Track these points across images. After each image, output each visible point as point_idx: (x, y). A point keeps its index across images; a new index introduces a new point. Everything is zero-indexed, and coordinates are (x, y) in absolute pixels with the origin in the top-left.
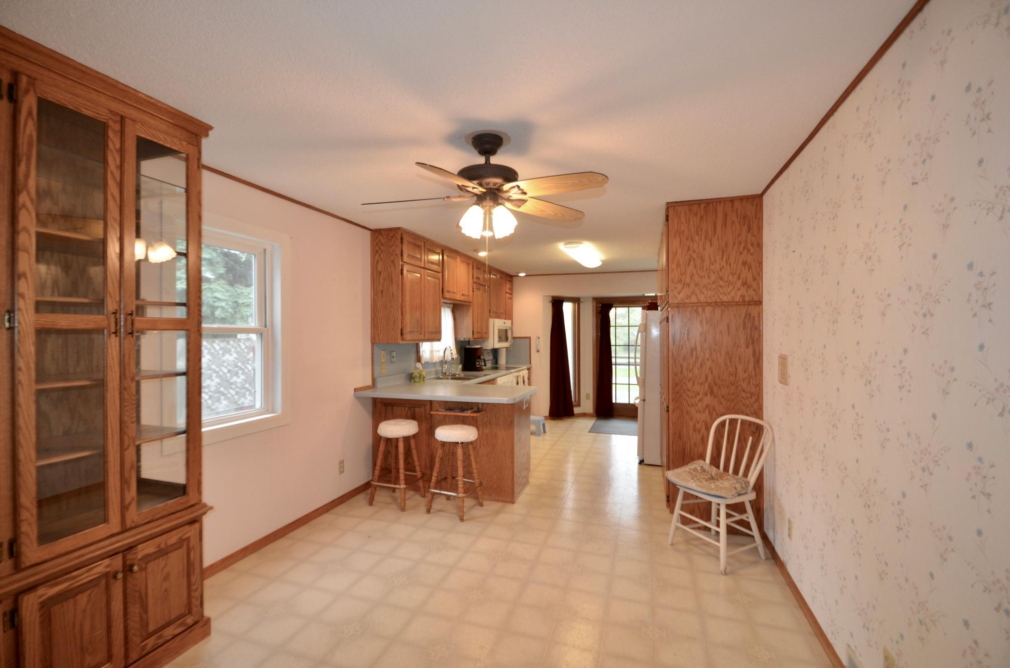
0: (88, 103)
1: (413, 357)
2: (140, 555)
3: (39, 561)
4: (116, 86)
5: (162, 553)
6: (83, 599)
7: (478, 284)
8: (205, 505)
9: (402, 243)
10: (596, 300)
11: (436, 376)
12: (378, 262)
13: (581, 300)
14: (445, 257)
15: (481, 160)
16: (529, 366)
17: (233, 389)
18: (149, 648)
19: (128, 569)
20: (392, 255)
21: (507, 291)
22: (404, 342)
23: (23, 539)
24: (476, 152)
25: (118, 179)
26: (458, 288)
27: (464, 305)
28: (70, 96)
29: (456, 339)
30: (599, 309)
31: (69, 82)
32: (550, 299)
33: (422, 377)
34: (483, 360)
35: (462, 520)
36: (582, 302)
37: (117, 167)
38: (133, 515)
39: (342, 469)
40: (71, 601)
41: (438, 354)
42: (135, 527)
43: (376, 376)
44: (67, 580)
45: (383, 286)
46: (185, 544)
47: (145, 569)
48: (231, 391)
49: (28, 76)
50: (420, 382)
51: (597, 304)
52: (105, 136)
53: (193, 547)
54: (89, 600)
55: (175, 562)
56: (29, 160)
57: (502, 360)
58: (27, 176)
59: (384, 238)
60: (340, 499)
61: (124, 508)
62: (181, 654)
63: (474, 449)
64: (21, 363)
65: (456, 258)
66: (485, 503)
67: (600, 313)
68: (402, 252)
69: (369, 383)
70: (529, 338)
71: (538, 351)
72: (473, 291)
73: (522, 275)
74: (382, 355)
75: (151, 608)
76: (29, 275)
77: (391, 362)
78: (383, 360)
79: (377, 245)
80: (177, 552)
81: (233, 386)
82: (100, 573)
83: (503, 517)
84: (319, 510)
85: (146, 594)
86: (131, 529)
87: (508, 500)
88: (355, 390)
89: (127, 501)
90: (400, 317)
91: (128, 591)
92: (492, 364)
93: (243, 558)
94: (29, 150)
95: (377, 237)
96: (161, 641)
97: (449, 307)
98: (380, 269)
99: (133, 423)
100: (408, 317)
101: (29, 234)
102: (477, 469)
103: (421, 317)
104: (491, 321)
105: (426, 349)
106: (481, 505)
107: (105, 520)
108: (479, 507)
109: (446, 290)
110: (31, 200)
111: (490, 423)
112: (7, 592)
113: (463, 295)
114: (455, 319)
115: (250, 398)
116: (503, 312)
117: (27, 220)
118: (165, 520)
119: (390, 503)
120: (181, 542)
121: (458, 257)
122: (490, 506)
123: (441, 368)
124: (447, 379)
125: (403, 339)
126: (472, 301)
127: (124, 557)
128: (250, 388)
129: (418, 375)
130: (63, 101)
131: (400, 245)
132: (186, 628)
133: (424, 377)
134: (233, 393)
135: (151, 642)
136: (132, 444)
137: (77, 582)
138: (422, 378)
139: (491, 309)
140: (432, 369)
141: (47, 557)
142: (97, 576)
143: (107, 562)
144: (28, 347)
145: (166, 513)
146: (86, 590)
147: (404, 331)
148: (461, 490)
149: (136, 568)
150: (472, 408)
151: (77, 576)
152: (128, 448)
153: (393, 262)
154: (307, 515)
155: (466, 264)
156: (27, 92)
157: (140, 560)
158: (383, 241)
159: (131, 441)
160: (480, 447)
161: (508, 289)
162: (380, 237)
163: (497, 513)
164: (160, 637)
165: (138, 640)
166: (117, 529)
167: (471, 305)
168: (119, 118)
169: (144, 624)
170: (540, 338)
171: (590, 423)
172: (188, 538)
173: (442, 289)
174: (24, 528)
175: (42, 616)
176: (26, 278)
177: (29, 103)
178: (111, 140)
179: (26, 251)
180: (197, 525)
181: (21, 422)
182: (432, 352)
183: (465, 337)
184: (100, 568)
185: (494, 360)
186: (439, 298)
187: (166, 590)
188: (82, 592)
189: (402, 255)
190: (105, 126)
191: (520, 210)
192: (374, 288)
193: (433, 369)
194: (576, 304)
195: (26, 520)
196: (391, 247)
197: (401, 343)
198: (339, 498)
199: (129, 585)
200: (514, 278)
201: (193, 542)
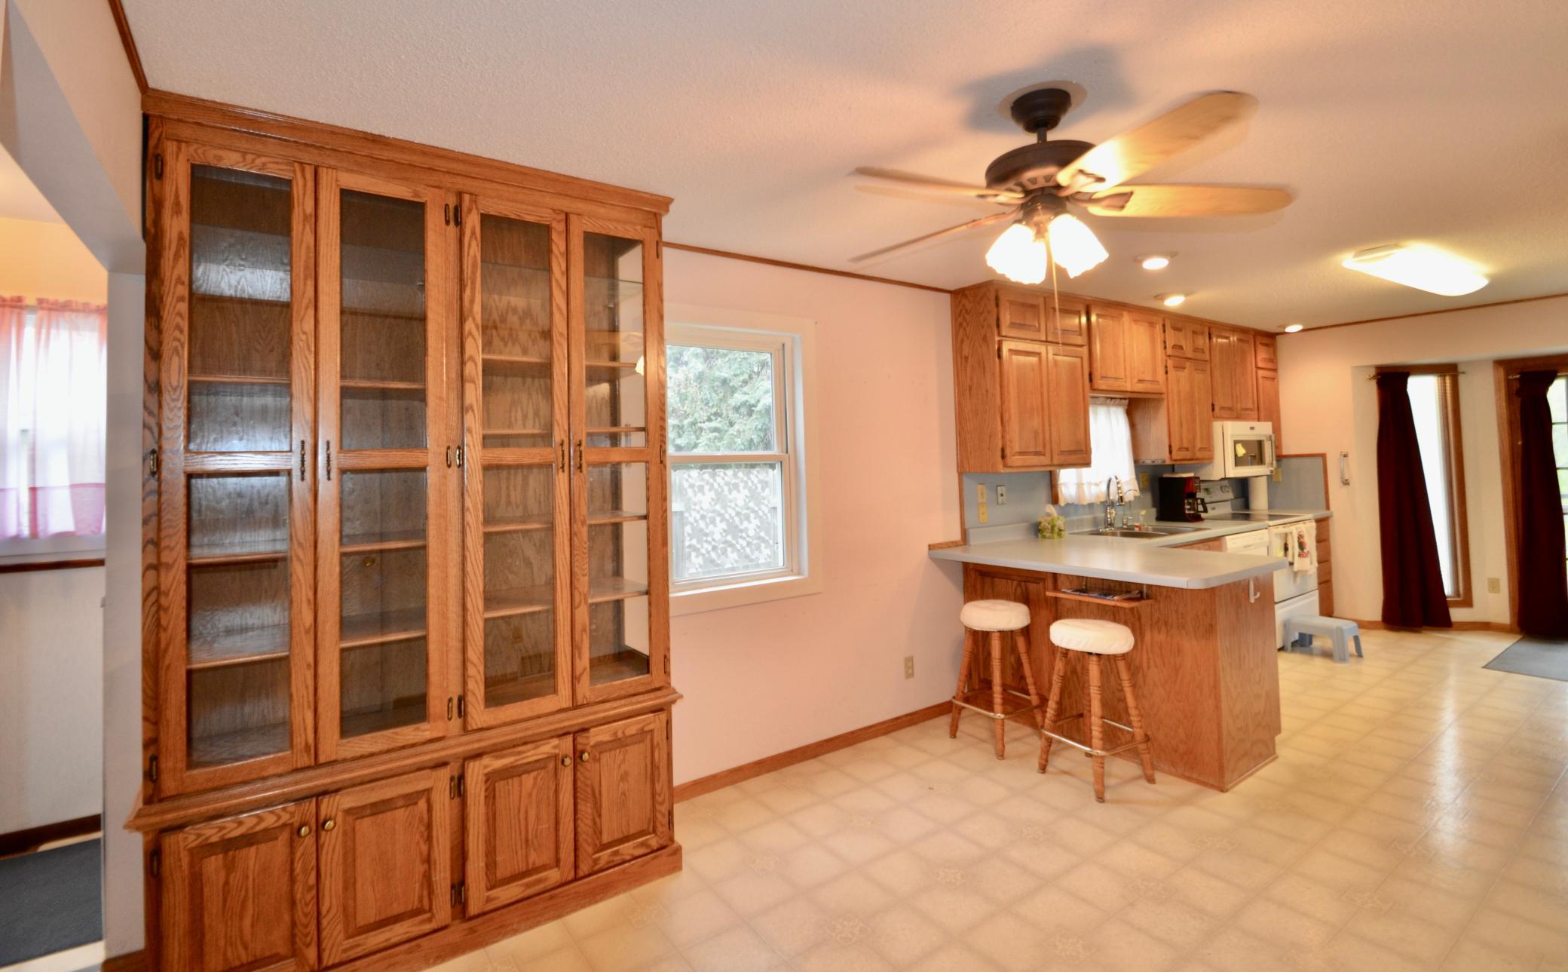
0: (530, 208)
1: (1043, 493)
2: (593, 741)
3: (485, 725)
4: (558, 180)
5: (619, 743)
6: (528, 780)
7: (1179, 359)
8: (674, 692)
9: (997, 305)
10: (1506, 365)
11: (1094, 529)
12: (962, 341)
13: (1461, 369)
14: (1094, 318)
15: (1031, 139)
16: (1322, 513)
17: (744, 539)
18: (602, 864)
19: (577, 755)
20: (983, 327)
21: (1260, 365)
22: (1008, 470)
23: (470, 698)
24: (1019, 129)
25: (564, 287)
26: (1128, 369)
27: (1149, 399)
28: (511, 204)
29: (1136, 462)
30: (1516, 386)
31: (511, 189)
32: (1373, 372)
33: (1056, 529)
34: (1199, 501)
35: (1101, 799)
36: (1463, 373)
37: (563, 273)
38: (585, 689)
39: (910, 671)
40: (516, 780)
41: (1094, 490)
42: (588, 705)
43: (967, 526)
44: (513, 754)
45: (971, 379)
46: (649, 737)
47: (599, 760)
48: (741, 541)
49: (471, 194)
50: (1052, 538)
51: (1507, 374)
52: (549, 240)
53: (658, 744)
54: (535, 784)
55: (634, 758)
56: (473, 283)
57: (1260, 500)
58: (472, 301)
59: (970, 302)
60: (909, 717)
61: (574, 679)
62: (641, 884)
63: (1129, 667)
64: (468, 503)
65: (1121, 315)
66: (1158, 776)
67: (1519, 393)
68: (998, 319)
69: (956, 536)
70: (1323, 456)
71: (1346, 483)
72: (1167, 373)
73: (1294, 328)
74: (978, 491)
75: (604, 812)
76: (475, 407)
77: (998, 503)
78: (981, 500)
79: (960, 315)
80: (636, 746)
81: (744, 535)
82: (548, 753)
83: (1187, 814)
84: (873, 729)
85: (600, 792)
86: (582, 706)
87: (1212, 781)
88: (931, 547)
89: (578, 672)
90: (999, 428)
91: (579, 784)
92: (1233, 509)
93: (757, 775)
94: (474, 273)
95: (960, 302)
96: (617, 859)
97: (1119, 405)
98: (965, 352)
99: (584, 575)
100: (1014, 426)
101: (476, 364)
102: (1136, 708)
103: (1043, 426)
104: (1217, 426)
105: (1069, 480)
106: (1151, 780)
107: (555, 691)
108: (1147, 784)
109: (1097, 375)
110: (477, 326)
111: (1166, 624)
112: (455, 754)
113: (1140, 381)
114: (1133, 426)
115: (766, 552)
116: (1250, 406)
117: (474, 348)
118: (623, 702)
119: (983, 741)
120: (643, 733)
121: (1125, 314)
122: (1169, 785)
123: (1103, 515)
124: (1114, 534)
125: (1005, 466)
126: (1164, 390)
127: (574, 740)
128: (767, 538)
129: (1049, 527)
130: (504, 212)
131: (995, 310)
132: (649, 851)
133: (1060, 530)
134: (744, 543)
135: (605, 855)
136: (583, 601)
137: (523, 758)
138: (1057, 532)
139: (1216, 404)
140: (1085, 517)
141: (493, 723)
142: (545, 756)
143: (555, 742)
144: (475, 482)
145: (623, 693)
146: (532, 771)
147: (1008, 452)
148: (1096, 740)
149: (586, 756)
150: (1128, 592)
151: (524, 752)
152: (578, 607)
153: (985, 338)
154: (853, 733)
155: (1146, 324)
156: (470, 210)
157: (592, 747)
158: (969, 306)
159: (582, 597)
160: (1149, 667)
161: (1265, 360)
162: (964, 301)
163: (1181, 802)
164: (616, 853)
165: (590, 850)
166: (568, 704)
167: (1163, 400)
168: (563, 216)
169: (598, 832)
170: (1350, 456)
171: (1496, 645)
172: (652, 731)
173: (1090, 375)
174: (471, 685)
175: (486, 790)
176: (473, 411)
177: (472, 221)
178: (556, 244)
179: (473, 381)
180: (663, 716)
181: (469, 568)
182: (1080, 485)
183: (1153, 458)
184: (547, 748)
185: (1240, 501)
186: (1083, 390)
187: (624, 793)
188: (529, 772)
189: (998, 326)
190: (548, 228)
191: (1125, 213)
192: (958, 384)
193: (1088, 517)
194: (1448, 380)
195: (473, 677)
196: (981, 314)
197: (1002, 471)
198: (906, 715)
199: (579, 775)
200: (1278, 337)
201: (659, 737)
